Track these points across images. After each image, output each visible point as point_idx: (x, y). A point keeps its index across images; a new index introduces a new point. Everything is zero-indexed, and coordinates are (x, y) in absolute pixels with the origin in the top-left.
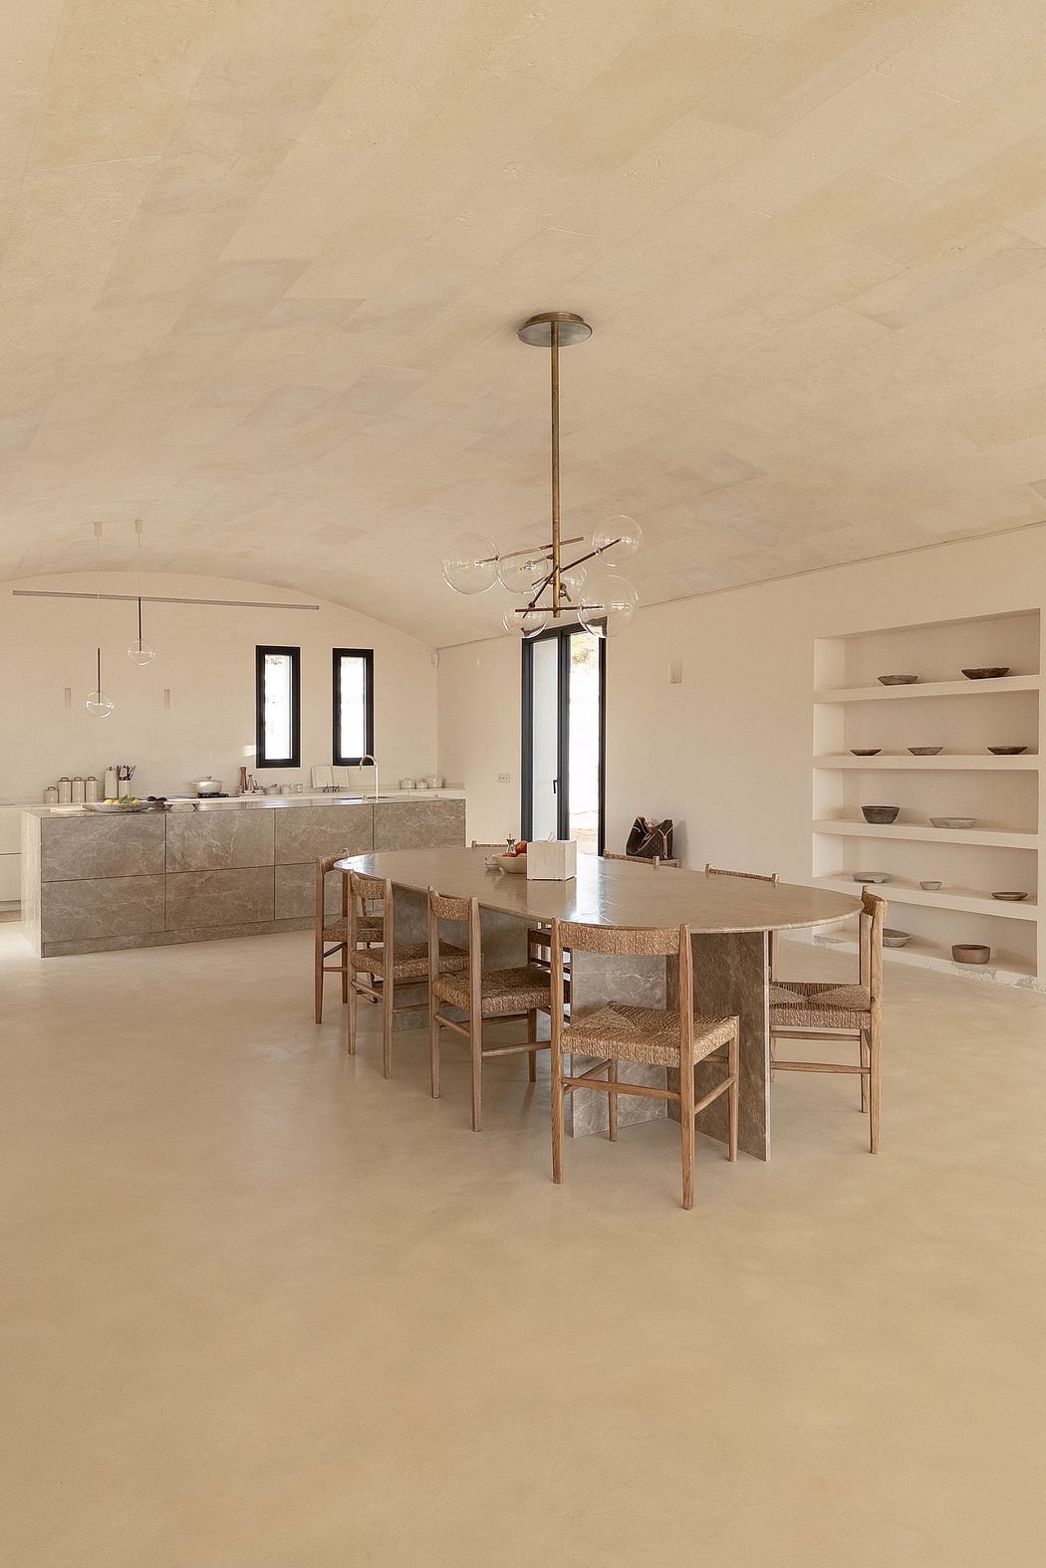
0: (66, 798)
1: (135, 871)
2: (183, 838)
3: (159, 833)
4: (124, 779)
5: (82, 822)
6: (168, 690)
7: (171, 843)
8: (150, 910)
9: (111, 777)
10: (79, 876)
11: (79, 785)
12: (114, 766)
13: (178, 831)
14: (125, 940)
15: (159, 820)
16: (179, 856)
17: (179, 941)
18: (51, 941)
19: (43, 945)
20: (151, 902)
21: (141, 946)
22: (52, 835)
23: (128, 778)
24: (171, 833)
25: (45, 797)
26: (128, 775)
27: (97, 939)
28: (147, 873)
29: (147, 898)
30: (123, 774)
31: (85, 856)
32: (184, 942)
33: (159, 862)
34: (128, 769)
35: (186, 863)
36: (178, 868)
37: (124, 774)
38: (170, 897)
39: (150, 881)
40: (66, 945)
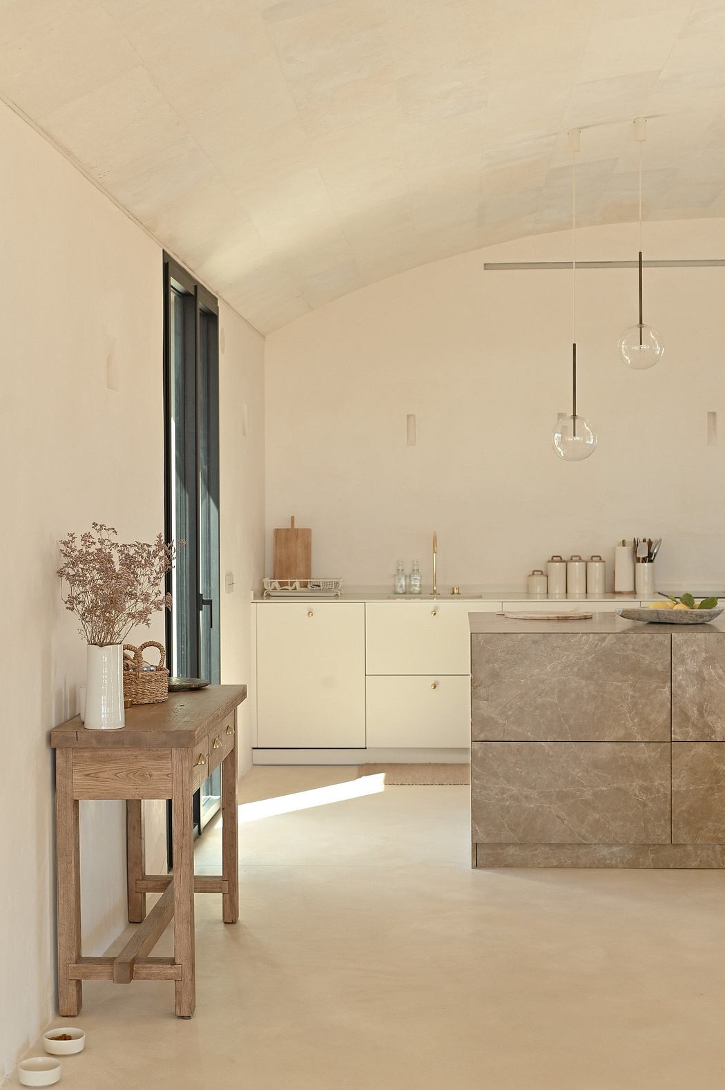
0: (557, 588)
1: (620, 733)
2: (700, 678)
3: (660, 668)
4: (644, 560)
5: (535, 642)
6: (714, 414)
7: (680, 686)
8: (645, 805)
9: (623, 559)
10: (531, 736)
11: (577, 568)
12: (629, 540)
13: (692, 666)
14: (605, 852)
15: (661, 643)
16: (693, 712)
17: (694, 864)
18: (487, 841)
19: (476, 846)
20: (646, 790)
21: (633, 865)
22: (488, 661)
23: (650, 558)
24: (681, 669)
25: (528, 586)
26: (650, 554)
27: (561, 846)
28: (639, 738)
29: (641, 782)
30: (643, 553)
31: (539, 701)
32: (705, 866)
33: (660, 720)
34: (650, 544)
35: (706, 724)
36: (692, 734)
37: (646, 553)
38: (680, 783)
39: (646, 753)
40: (511, 850)
